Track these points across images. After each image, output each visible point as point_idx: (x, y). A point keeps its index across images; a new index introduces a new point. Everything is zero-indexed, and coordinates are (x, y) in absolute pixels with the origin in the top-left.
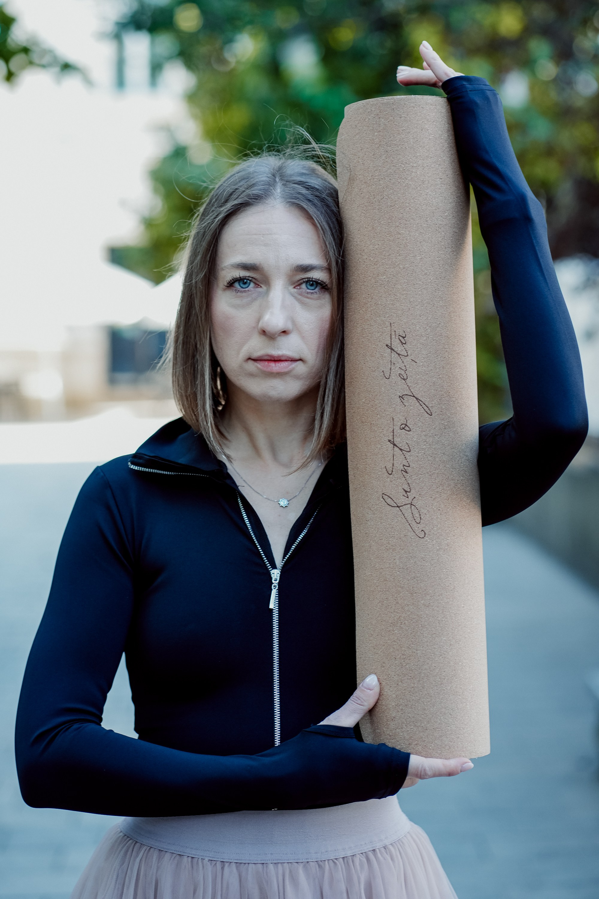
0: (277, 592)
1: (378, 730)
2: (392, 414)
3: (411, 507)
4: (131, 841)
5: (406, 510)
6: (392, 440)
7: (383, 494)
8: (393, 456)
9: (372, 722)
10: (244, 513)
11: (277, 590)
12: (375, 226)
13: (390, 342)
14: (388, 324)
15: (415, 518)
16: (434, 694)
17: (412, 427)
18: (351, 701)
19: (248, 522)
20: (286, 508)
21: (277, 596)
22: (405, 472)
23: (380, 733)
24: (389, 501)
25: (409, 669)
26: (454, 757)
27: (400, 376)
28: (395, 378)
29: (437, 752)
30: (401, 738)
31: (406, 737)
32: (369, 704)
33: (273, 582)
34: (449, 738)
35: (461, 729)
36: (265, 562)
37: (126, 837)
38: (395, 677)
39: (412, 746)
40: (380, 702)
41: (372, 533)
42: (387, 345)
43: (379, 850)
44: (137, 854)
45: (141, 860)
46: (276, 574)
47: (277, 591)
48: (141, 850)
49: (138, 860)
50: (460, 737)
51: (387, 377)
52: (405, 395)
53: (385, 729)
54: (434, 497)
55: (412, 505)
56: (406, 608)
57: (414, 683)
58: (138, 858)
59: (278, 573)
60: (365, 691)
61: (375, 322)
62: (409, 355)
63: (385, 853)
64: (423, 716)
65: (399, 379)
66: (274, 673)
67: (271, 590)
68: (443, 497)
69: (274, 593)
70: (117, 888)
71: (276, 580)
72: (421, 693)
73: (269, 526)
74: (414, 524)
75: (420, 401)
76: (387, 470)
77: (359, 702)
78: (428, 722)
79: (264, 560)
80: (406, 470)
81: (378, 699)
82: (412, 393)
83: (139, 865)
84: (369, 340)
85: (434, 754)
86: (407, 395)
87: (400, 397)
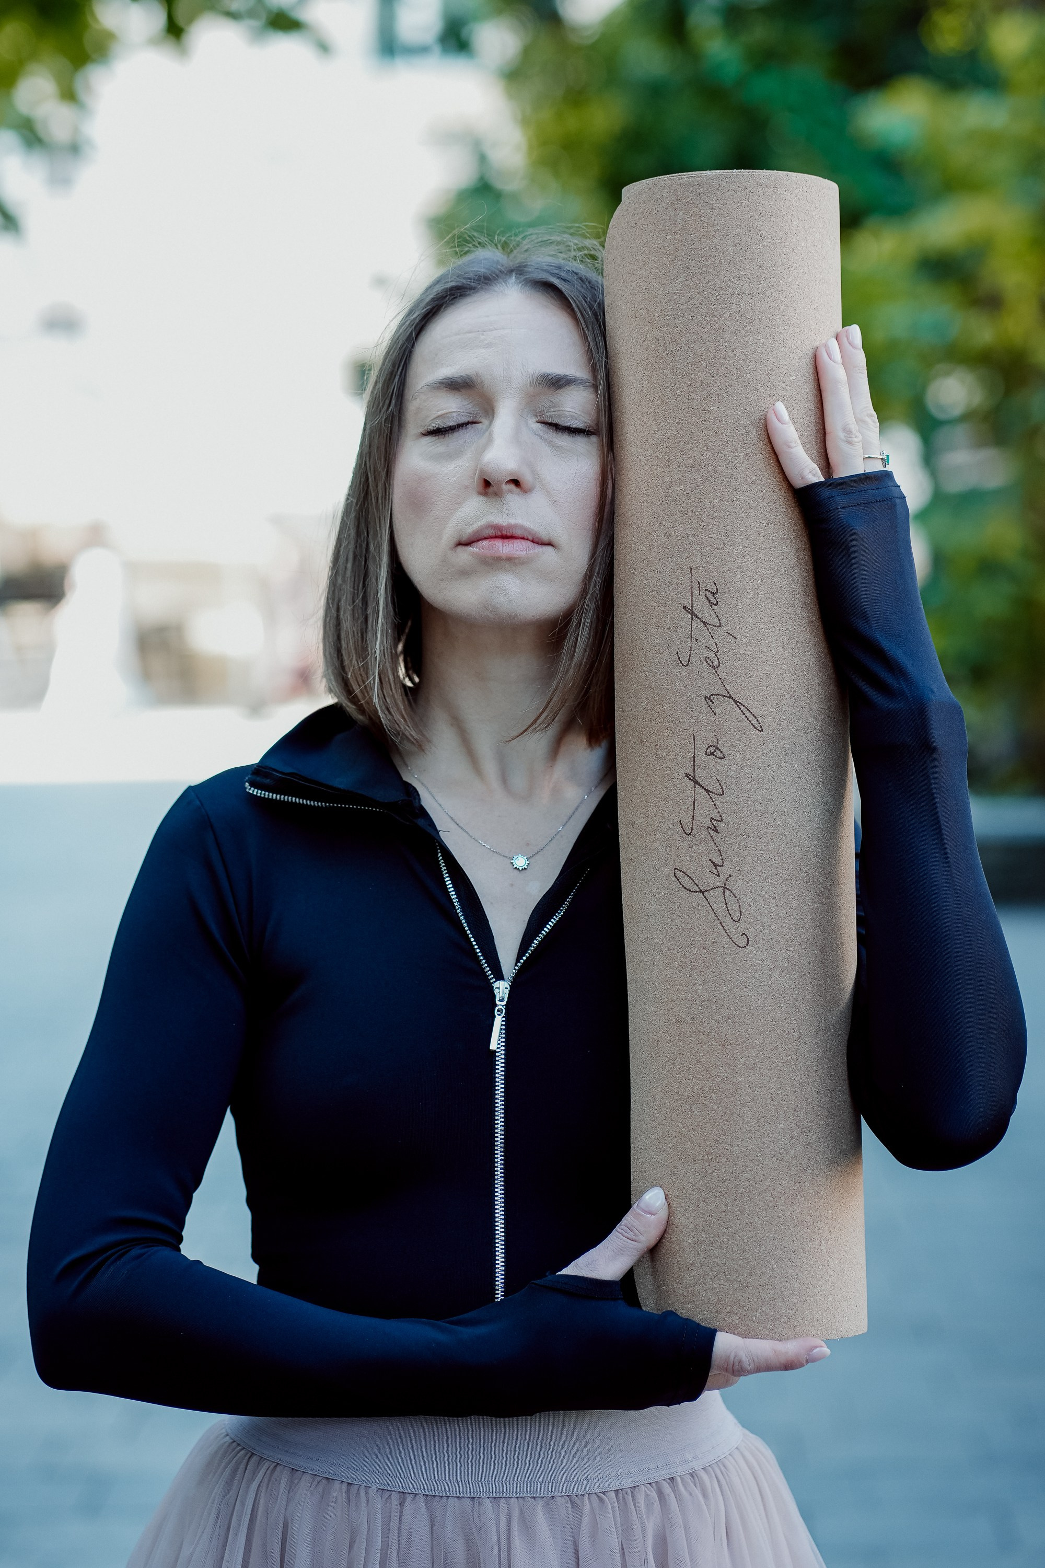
0: (503, 1021)
1: (664, 1286)
2: (692, 728)
3: (724, 891)
4: (242, 1452)
5: (716, 897)
6: (692, 775)
7: (675, 869)
8: (694, 803)
9: (655, 1273)
10: (448, 879)
11: (503, 1017)
12: (666, 397)
13: (690, 602)
14: (686, 569)
15: (731, 912)
16: (761, 1224)
17: (726, 751)
18: (617, 1233)
19: (456, 896)
20: (524, 871)
21: (504, 1027)
22: (713, 830)
23: (667, 1292)
24: (686, 881)
25: (718, 1179)
26: (796, 1336)
27: (707, 662)
28: (697, 663)
29: (766, 1327)
30: (702, 1300)
31: (712, 1299)
32: (649, 1237)
33: (498, 1003)
34: (787, 1303)
35: (811, 1286)
36: (485, 968)
37: (235, 1444)
38: (693, 1193)
39: (723, 1315)
40: (668, 1237)
41: (657, 938)
42: (685, 607)
43: (682, 1479)
44: (254, 1474)
45: (259, 1485)
46: (502, 989)
47: (504, 1019)
48: (261, 1469)
49: (254, 1485)
50: (809, 1301)
51: (685, 664)
52: (715, 695)
53: (675, 1285)
54: (765, 875)
55: (725, 888)
56: (714, 1072)
57: (726, 1205)
58: (254, 1483)
59: (506, 988)
60: (641, 1215)
61: (665, 565)
62: (723, 624)
63: (692, 1485)
64: (740, 1262)
65: (706, 665)
66: (496, 1165)
67: (495, 1017)
68: (781, 875)
69: (499, 1022)
70: (216, 1533)
71: (502, 1000)
72: (738, 1222)
73: (492, 903)
74: (728, 922)
75: (741, 706)
76: (682, 827)
77: (631, 1235)
78: (751, 1274)
79: (483, 965)
80: (715, 827)
81: (665, 1231)
82: (728, 692)
83: (256, 1495)
84: (654, 597)
85: (760, 1330)
86: (719, 695)
87: (706, 697)
